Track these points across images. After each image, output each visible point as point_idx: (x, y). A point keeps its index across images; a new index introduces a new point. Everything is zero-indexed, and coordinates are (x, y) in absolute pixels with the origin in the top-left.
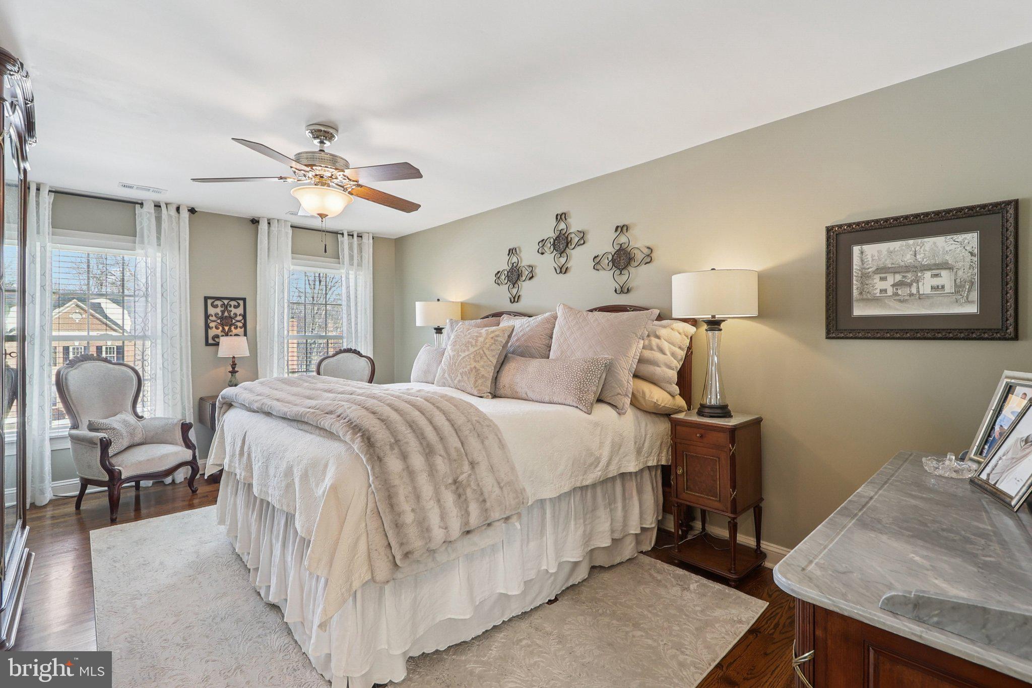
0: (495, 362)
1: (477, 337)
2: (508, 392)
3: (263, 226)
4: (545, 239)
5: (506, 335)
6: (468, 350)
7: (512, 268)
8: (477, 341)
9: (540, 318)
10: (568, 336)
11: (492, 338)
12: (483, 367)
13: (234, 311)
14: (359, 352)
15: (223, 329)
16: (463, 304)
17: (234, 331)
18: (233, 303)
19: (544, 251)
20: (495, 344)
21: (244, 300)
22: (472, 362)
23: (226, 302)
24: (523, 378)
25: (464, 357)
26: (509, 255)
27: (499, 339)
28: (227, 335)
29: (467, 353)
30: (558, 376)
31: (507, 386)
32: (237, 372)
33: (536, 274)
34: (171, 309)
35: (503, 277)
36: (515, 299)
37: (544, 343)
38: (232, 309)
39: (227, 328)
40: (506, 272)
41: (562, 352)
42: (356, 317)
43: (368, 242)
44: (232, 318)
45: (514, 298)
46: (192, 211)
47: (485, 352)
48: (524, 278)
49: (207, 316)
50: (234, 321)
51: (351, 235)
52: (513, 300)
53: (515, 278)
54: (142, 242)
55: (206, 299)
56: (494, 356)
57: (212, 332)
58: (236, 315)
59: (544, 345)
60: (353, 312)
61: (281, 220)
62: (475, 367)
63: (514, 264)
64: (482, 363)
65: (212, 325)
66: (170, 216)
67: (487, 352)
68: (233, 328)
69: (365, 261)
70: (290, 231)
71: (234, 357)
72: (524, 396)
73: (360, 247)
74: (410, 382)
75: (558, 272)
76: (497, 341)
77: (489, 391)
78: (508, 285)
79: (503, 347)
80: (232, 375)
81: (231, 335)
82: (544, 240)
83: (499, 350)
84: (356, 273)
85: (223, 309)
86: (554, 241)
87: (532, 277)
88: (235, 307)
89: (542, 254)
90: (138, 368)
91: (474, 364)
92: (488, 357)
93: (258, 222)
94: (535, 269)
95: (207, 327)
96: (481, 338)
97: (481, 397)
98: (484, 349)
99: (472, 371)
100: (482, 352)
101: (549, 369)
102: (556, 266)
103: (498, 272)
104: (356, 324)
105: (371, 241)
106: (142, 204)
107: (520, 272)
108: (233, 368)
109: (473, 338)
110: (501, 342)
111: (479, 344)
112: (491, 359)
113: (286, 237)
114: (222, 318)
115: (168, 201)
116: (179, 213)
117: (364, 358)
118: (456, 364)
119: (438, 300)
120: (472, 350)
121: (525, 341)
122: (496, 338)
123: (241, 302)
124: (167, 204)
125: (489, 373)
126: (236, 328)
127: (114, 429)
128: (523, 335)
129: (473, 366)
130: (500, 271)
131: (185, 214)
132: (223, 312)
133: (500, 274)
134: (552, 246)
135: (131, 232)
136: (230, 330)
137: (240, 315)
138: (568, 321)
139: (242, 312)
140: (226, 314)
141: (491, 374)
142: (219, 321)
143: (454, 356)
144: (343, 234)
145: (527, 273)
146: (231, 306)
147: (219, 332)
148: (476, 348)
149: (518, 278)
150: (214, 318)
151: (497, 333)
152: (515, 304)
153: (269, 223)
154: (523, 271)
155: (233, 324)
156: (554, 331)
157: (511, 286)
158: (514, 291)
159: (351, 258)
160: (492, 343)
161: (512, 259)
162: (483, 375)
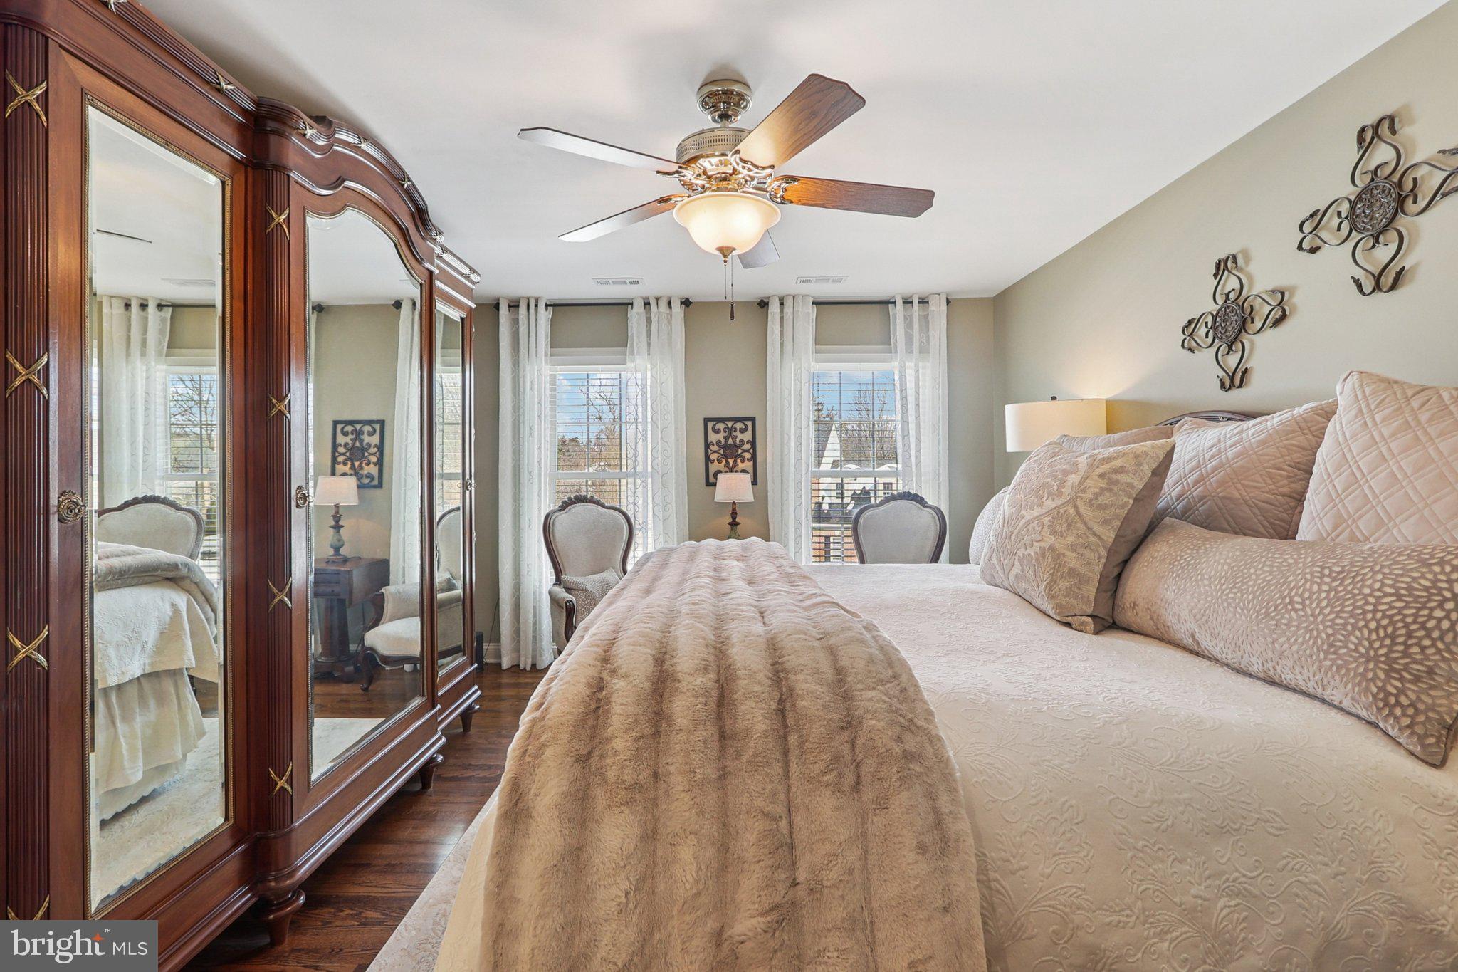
0: (1109, 536)
1: (1065, 473)
2: (1143, 620)
3: (774, 308)
4: (1322, 210)
5: (1147, 470)
6: (1041, 506)
7: (1225, 306)
8: (1062, 483)
9: (1274, 421)
10: (1365, 471)
11: (1102, 476)
12: (1073, 548)
13: (740, 436)
14: (922, 499)
15: (727, 462)
16: (1110, 404)
17: (741, 466)
18: (739, 425)
19: (1319, 242)
20: (1110, 490)
21: (753, 420)
22: (1046, 532)
23: (730, 424)
24: (1185, 591)
25: (1029, 522)
26: (1215, 275)
27: (1124, 478)
28: (731, 471)
29: (1036, 512)
30: (1297, 599)
31: (1141, 603)
32: (739, 524)
33: (1294, 309)
34: (662, 437)
35: (1203, 331)
36: (1235, 379)
37: (1285, 490)
38: (738, 434)
39: (731, 461)
40: (1210, 320)
41: (1338, 522)
42: (918, 440)
43: (938, 309)
44: (737, 447)
45: (1232, 378)
46: (686, 303)
47: (1081, 510)
48: (1258, 324)
49: (707, 445)
50: (740, 451)
51: (907, 302)
52: (1228, 383)
53: (1232, 327)
54: (632, 353)
55: (706, 421)
56: (1106, 522)
57: (714, 467)
58: (742, 441)
59: (1284, 495)
60: (912, 433)
61: (798, 295)
62: (1052, 548)
63: (1232, 296)
64: (1071, 539)
65: (714, 457)
66: (660, 313)
67: (1084, 510)
68: (739, 460)
69: (934, 342)
70: (812, 311)
71: (734, 503)
72: (1188, 641)
73: (925, 319)
74: (969, 562)
75: (1368, 287)
76: (1117, 482)
77: (1090, 611)
78: (1214, 349)
79: (1135, 500)
80: (732, 529)
81: (736, 471)
82: (1318, 211)
83: (1123, 506)
84: (916, 366)
85: (726, 434)
86: (1353, 205)
87: (1284, 317)
88: (742, 431)
89: (1313, 250)
90: (630, 514)
91: (1051, 540)
92: (1090, 524)
93: (767, 304)
94: (1291, 297)
95: (708, 460)
96: (1073, 476)
97: (1068, 625)
98: (1080, 503)
99: (1043, 555)
100: (1072, 511)
101: (1271, 572)
102: (1359, 274)
103: (1190, 322)
104: (918, 451)
105: (944, 307)
106: (632, 304)
107: (1248, 311)
108: (734, 519)
109: (1055, 476)
110: (1131, 486)
111: (1067, 491)
112: (1098, 529)
113: (805, 321)
114: (725, 447)
115: (658, 294)
116: (671, 308)
117: (928, 510)
118: (1013, 537)
119: (1054, 398)
120: (1049, 504)
121: (1221, 483)
122: (1114, 477)
123: (749, 424)
124: (657, 299)
125: (1094, 566)
126: (743, 461)
127: (586, 591)
128: (1214, 469)
129: (1046, 545)
130: (1194, 319)
131: (678, 310)
132: (726, 439)
133: (1193, 326)
134: (1346, 222)
135: (621, 341)
136: (735, 464)
137: (748, 442)
138: (1370, 423)
139: (751, 438)
140: (730, 441)
141: (1098, 569)
142: (721, 452)
143: (1011, 515)
144: (894, 303)
145: (1267, 309)
146: (735, 431)
147: (721, 466)
148: (1059, 502)
149: (1243, 327)
150: (715, 448)
151: (1117, 463)
152: (1235, 393)
153: (782, 304)
154: (1256, 307)
155: (739, 455)
156: (1318, 454)
157: (1224, 348)
158: (1232, 360)
159: (909, 339)
160: (1102, 490)
161: (1224, 285)
162: (1072, 570)
